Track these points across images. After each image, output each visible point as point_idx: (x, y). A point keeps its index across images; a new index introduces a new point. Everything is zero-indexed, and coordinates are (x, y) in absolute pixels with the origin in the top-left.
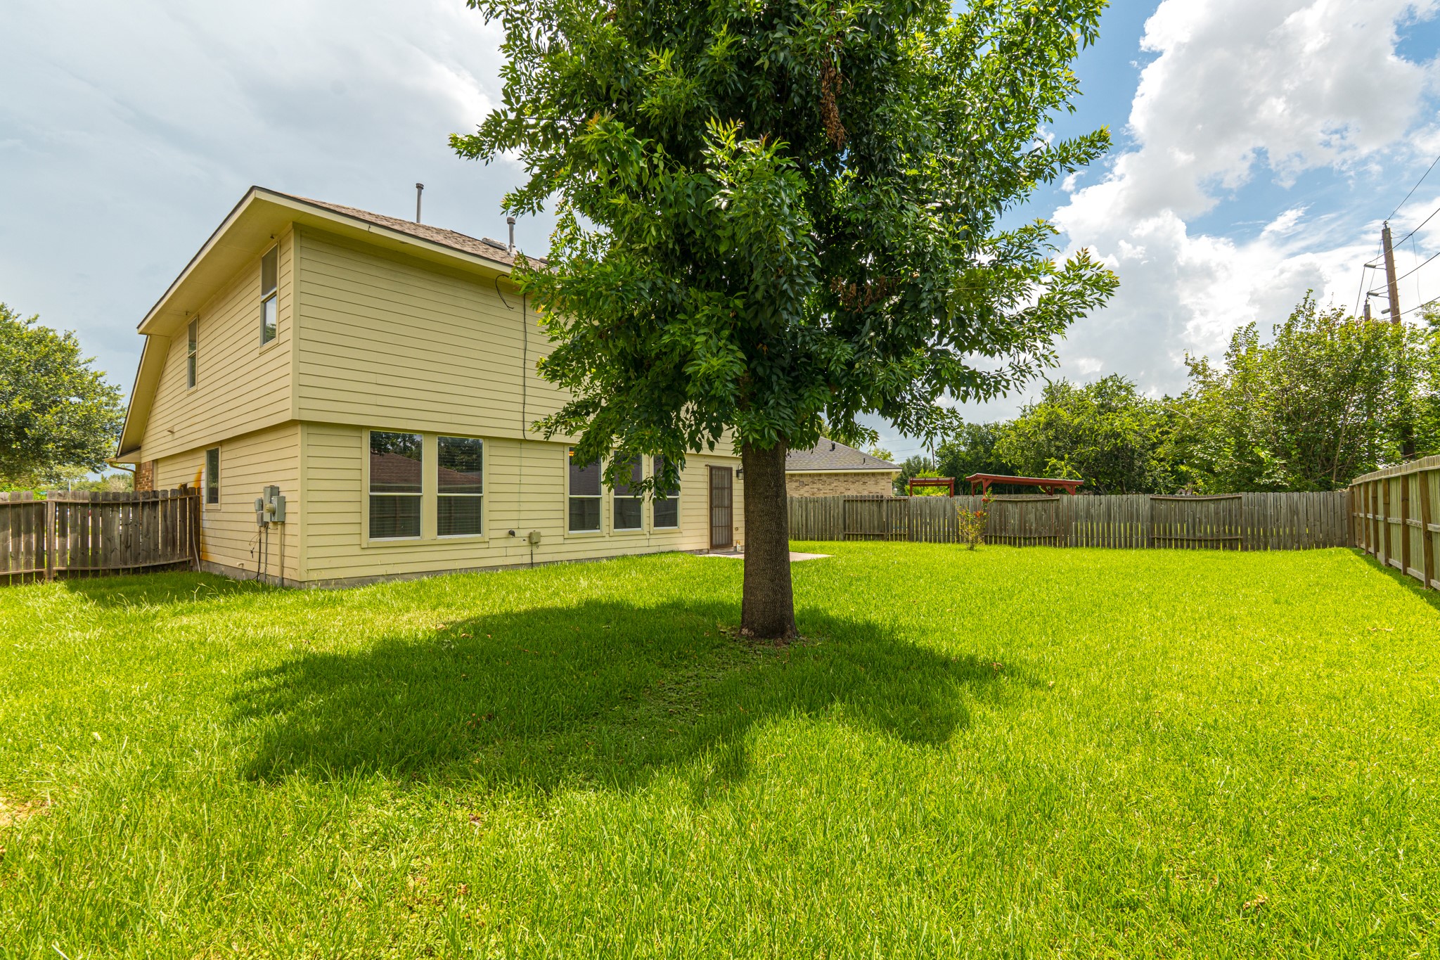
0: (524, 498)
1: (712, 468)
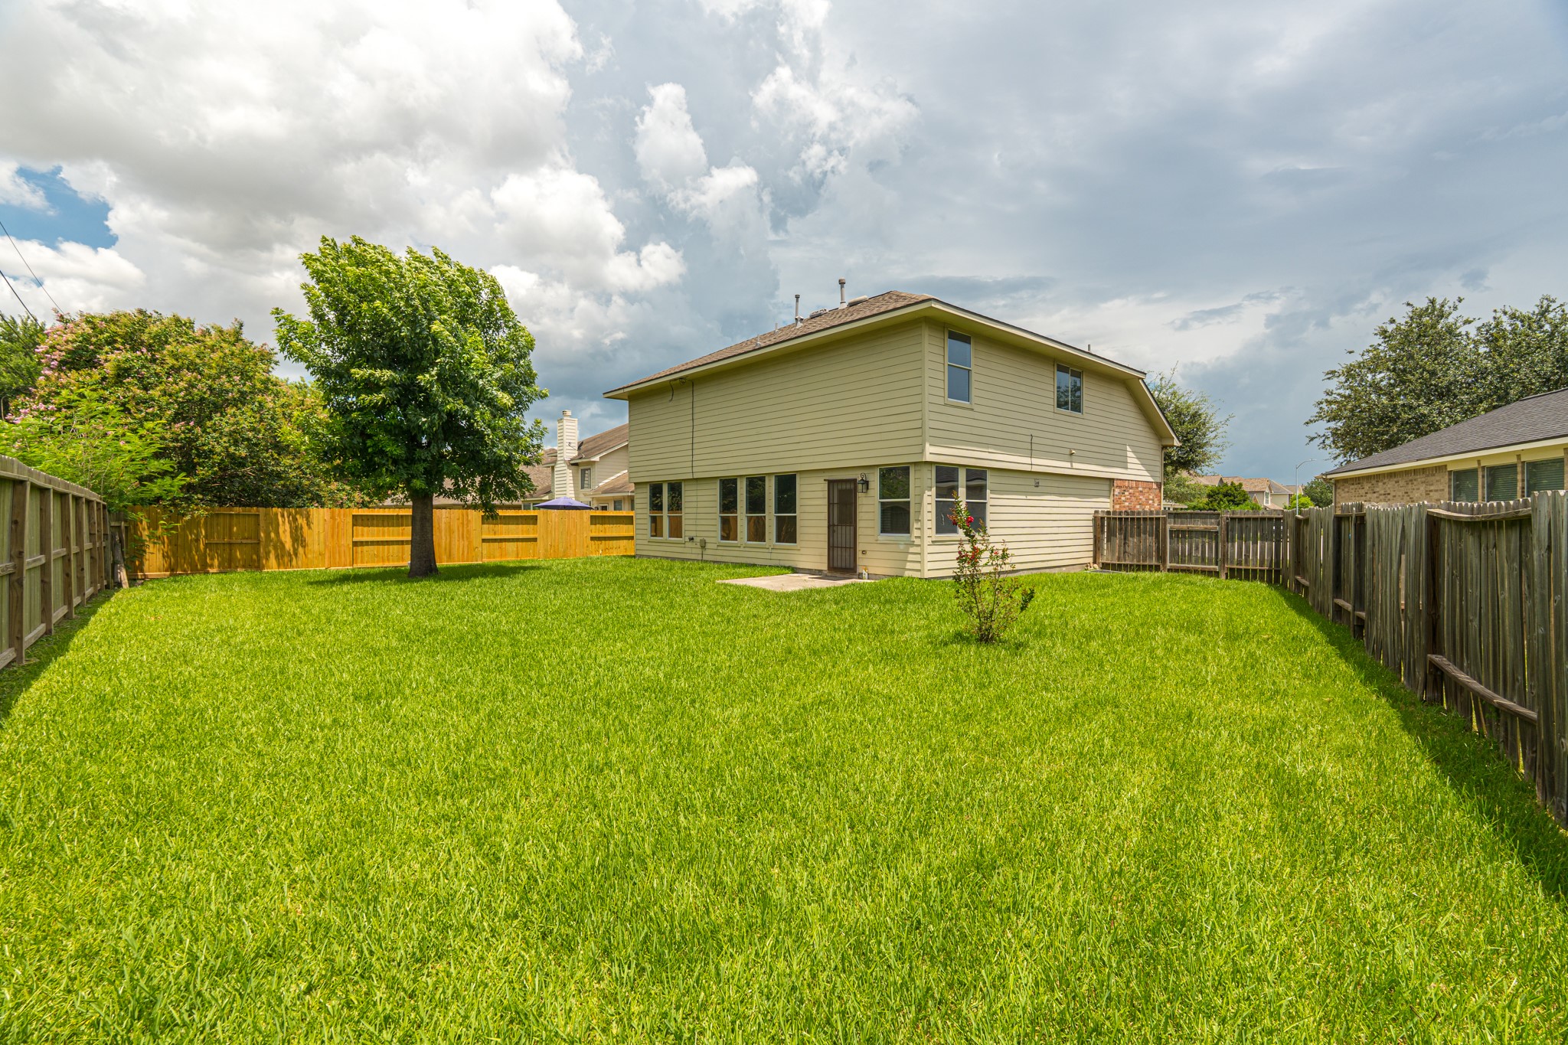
0: (699, 516)
1: (831, 483)
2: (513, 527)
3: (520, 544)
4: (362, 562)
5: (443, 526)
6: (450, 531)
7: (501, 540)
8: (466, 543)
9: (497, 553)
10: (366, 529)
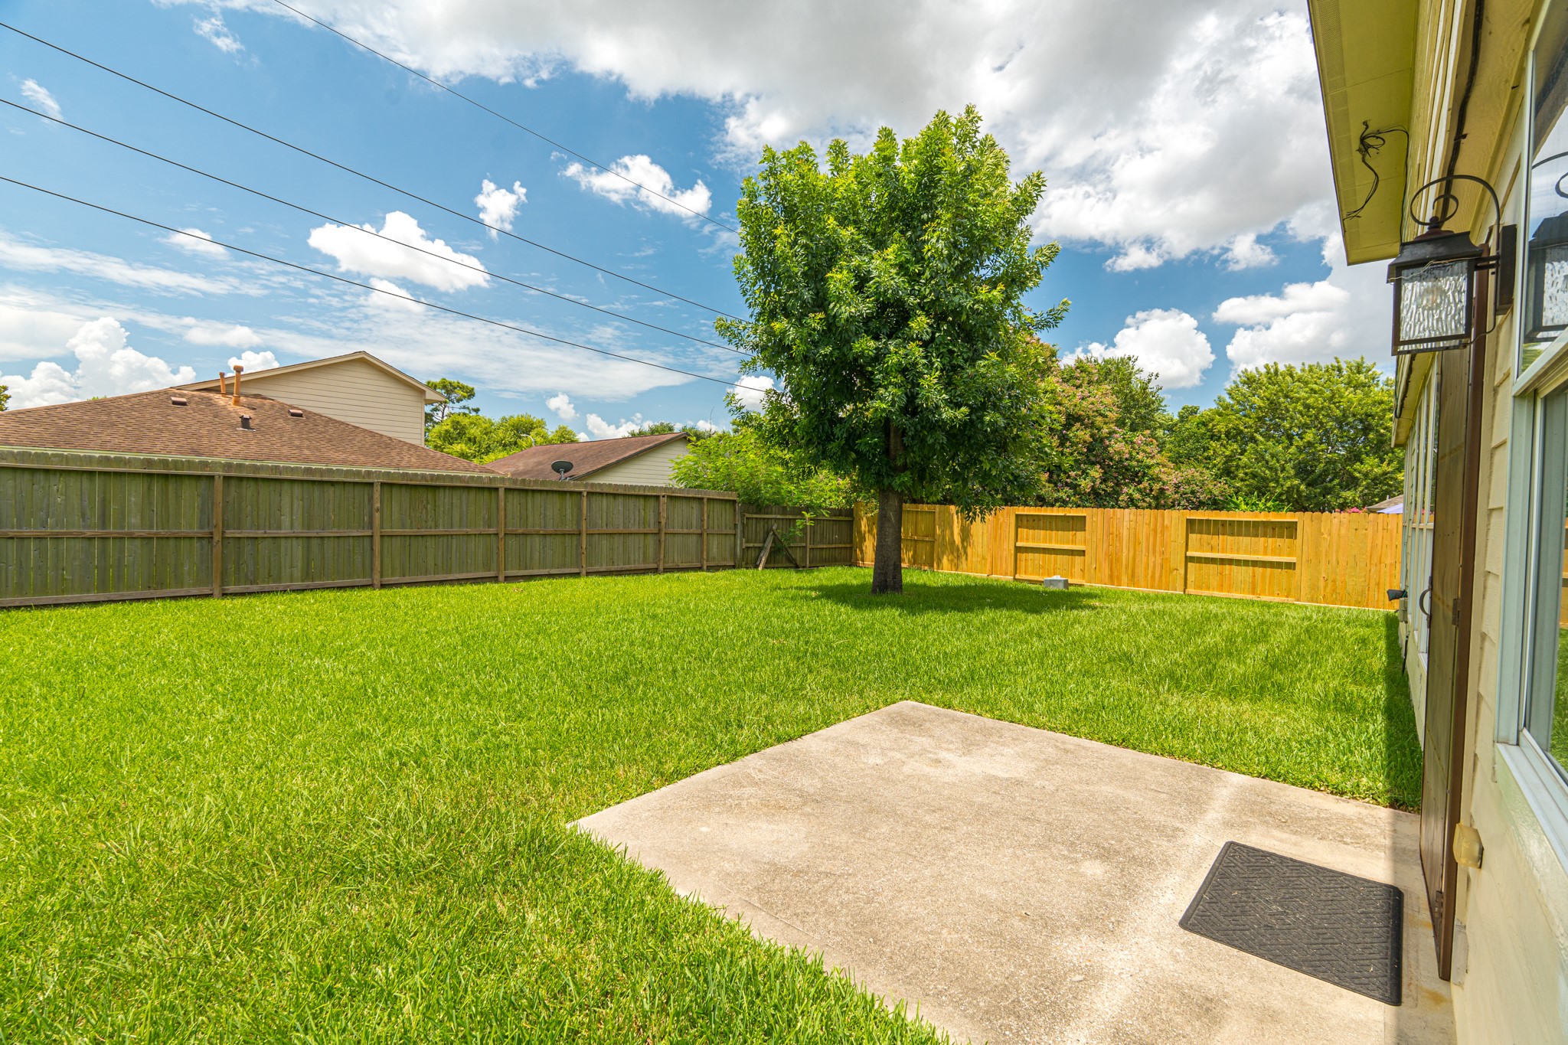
2: (1245, 541)
3: (1259, 570)
4: (1026, 573)
5: (1125, 533)
6: (1137, 542)
7: (1222, 561)
8: (1158, 561)
9: (1215, 583)
10: (1031, 532)
